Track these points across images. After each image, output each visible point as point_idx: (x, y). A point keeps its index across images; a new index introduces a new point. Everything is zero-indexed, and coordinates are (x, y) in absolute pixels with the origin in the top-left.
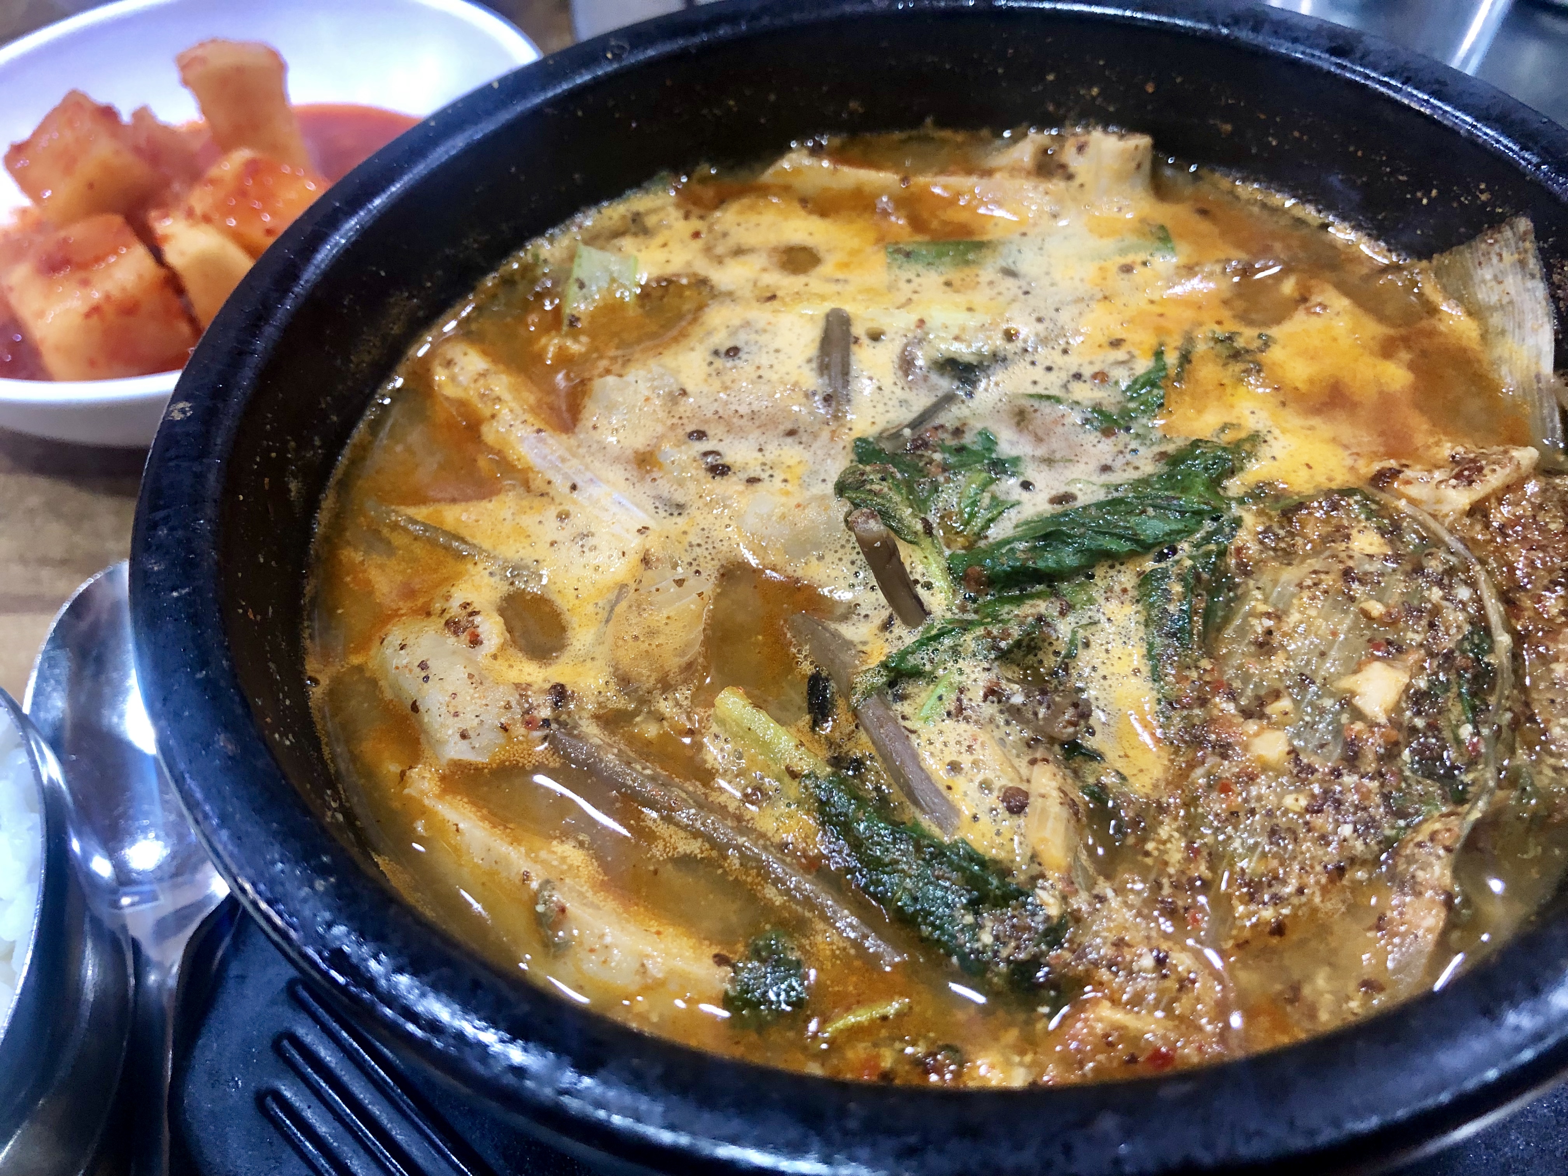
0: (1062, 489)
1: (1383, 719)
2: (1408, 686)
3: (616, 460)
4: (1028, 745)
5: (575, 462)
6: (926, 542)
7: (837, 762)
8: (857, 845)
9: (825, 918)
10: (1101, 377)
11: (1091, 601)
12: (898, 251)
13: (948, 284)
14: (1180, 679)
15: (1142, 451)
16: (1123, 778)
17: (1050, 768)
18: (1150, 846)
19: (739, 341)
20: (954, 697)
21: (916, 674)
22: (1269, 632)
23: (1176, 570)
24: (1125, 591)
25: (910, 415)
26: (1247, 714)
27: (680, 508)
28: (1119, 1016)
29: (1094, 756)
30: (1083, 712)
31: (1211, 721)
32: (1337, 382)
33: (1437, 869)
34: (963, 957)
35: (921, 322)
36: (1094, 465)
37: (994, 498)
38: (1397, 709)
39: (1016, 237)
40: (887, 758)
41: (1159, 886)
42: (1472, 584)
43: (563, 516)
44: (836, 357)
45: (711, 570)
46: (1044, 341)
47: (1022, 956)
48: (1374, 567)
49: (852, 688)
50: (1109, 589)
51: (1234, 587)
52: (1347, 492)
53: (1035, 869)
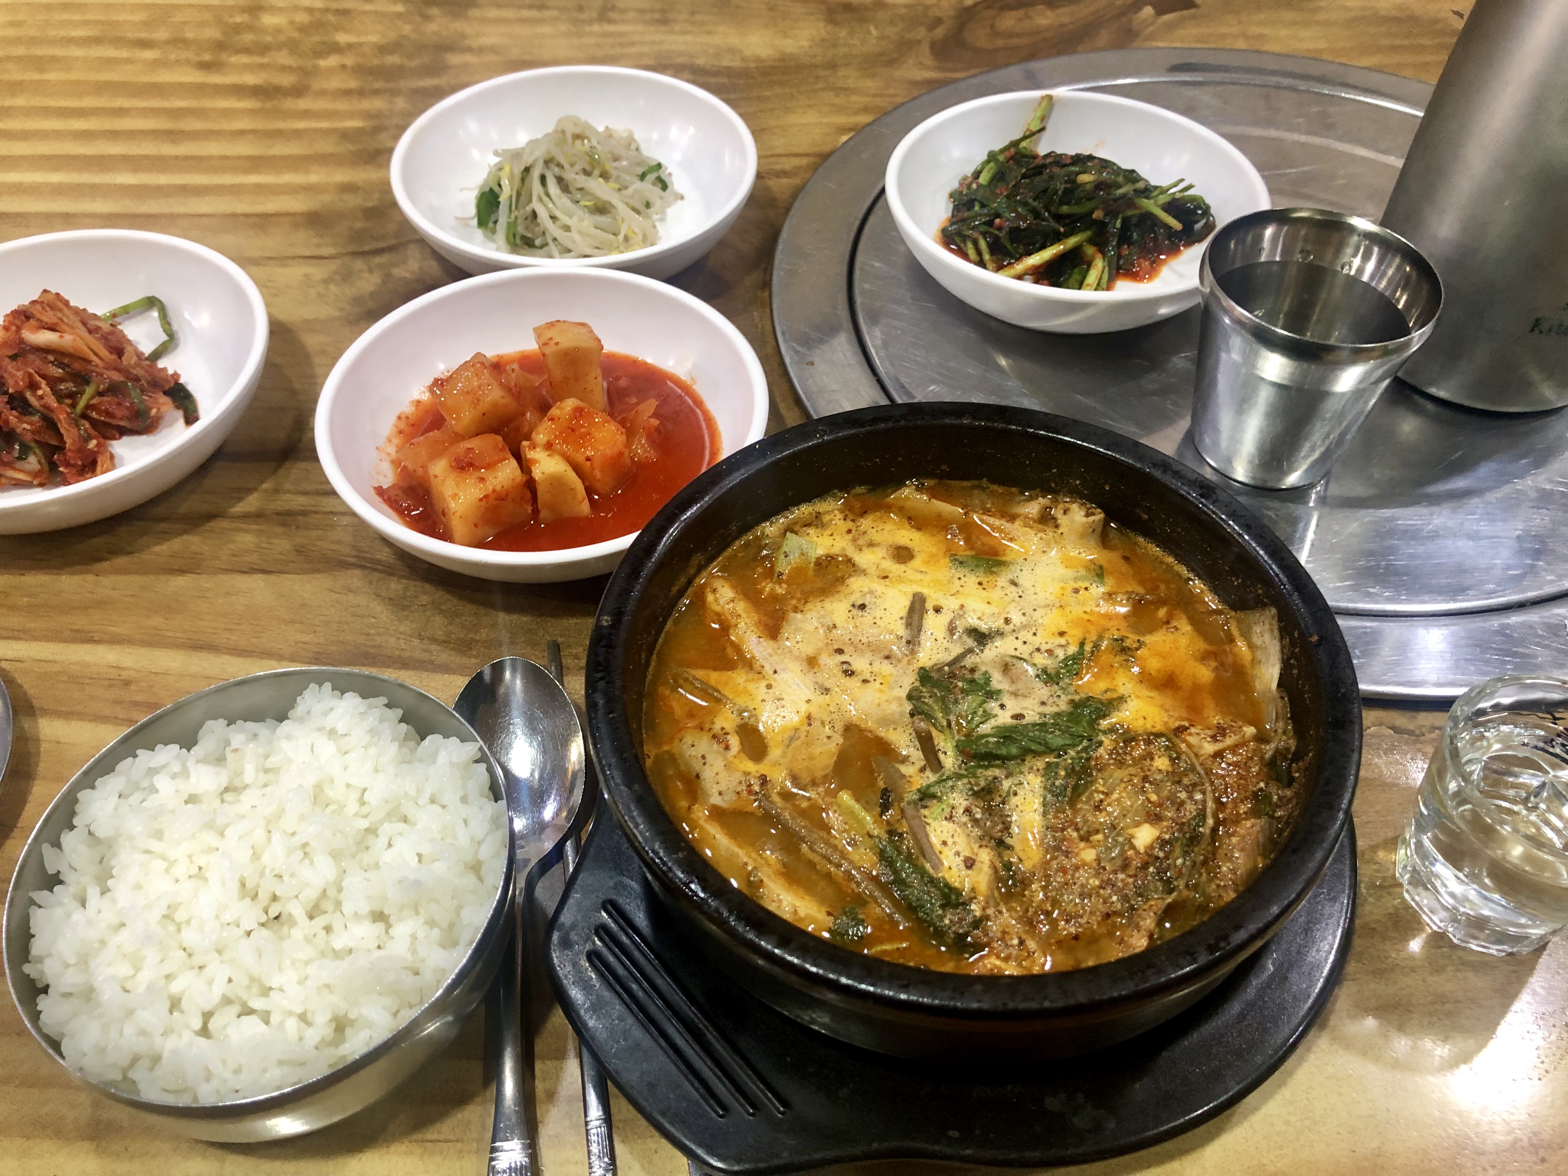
0: (1019, 711)
1: (1142, 850)
2: (1158, 838)
3: (797, 658)
4: (981, 838)
5: (776, 657)
6: (947, 731)
7: (891, 833)
8: (895, 872)
9: (877, 903)
10: (1050, 652)
11: (1021, 773)
12: (956, 560)
13: (980, 584)
14: (1056, 817)
15: (1063, 696)
16: (1021, 860)
17: (988, 850)
18: (1027, 893)
19: (867, 600)
20: (949, 810)
21: (934, 796)
22: (1101, 801)
23: (1063, 763)
24: (1038, 770)
25: (949, 658)
26: (1082, 839)
27: (827, 691)
28: (998, 963)
29: (1009, 847)
30: (1007, 827)
31: (1064, 839)
32: (1173, 673)
33: (1148, 921)
34: (936, 928)
35: (962, 606)
36: (1037, 701)
37: (984, 711)
38: (1151, 847)
39: (1021, 560)
40: (914, 835)
41: (1027, 911)
42: (1204, 793)
43: (769, 687)
44: (916, 617)
45: (839, 726)
46: (1024, 627)
47: (961, 931)
48: (1159, 777)
49: (902, 799)
50: (1031, 768)
51: (1091, 775)
52: (1158, 735)
53: (973, 895)
